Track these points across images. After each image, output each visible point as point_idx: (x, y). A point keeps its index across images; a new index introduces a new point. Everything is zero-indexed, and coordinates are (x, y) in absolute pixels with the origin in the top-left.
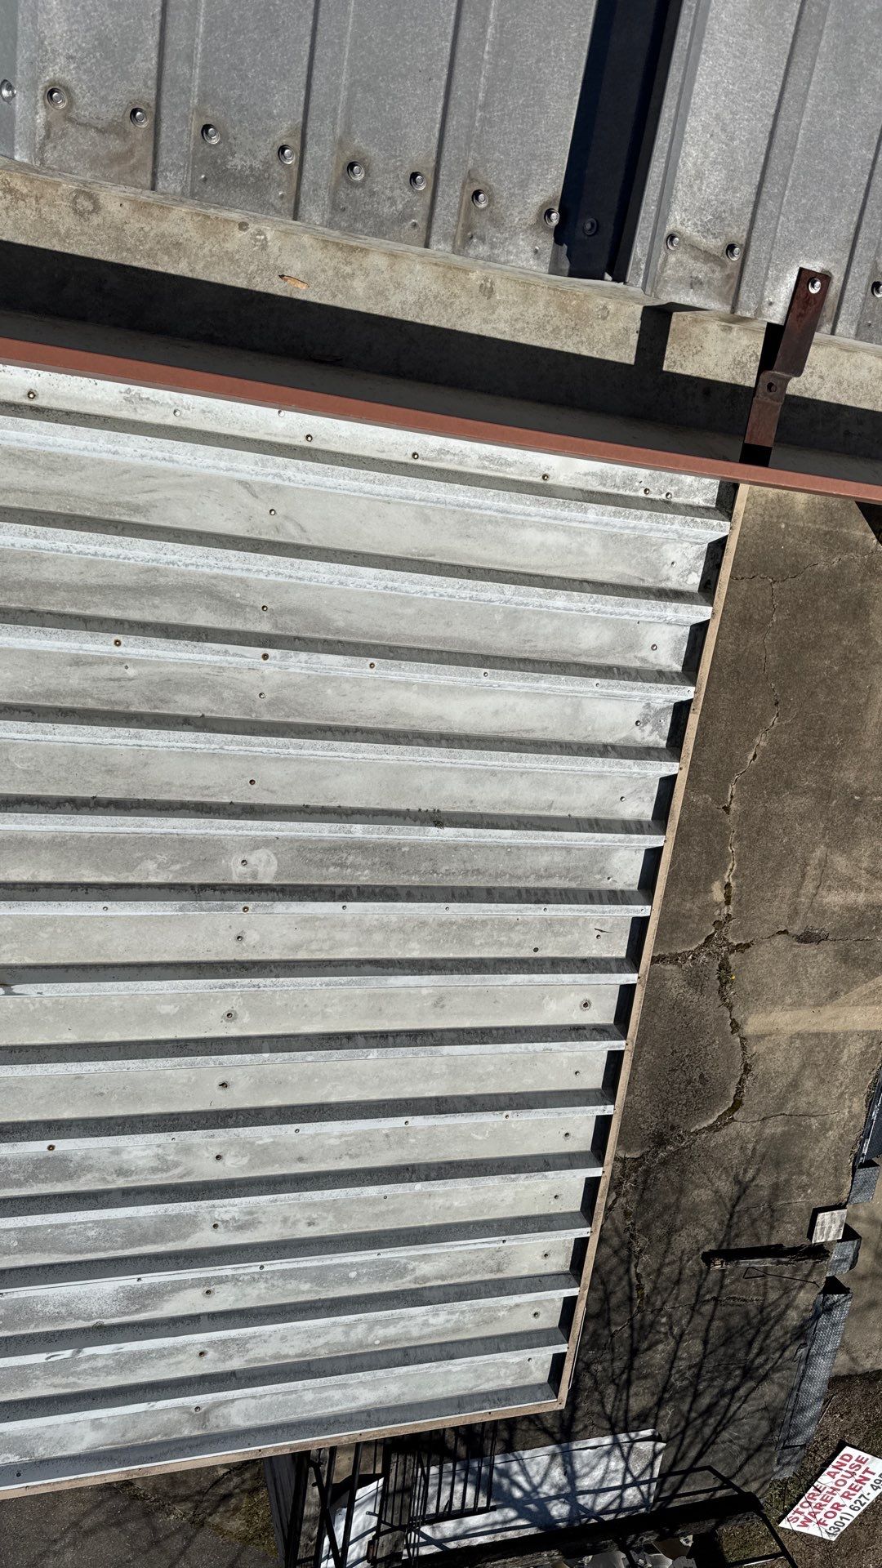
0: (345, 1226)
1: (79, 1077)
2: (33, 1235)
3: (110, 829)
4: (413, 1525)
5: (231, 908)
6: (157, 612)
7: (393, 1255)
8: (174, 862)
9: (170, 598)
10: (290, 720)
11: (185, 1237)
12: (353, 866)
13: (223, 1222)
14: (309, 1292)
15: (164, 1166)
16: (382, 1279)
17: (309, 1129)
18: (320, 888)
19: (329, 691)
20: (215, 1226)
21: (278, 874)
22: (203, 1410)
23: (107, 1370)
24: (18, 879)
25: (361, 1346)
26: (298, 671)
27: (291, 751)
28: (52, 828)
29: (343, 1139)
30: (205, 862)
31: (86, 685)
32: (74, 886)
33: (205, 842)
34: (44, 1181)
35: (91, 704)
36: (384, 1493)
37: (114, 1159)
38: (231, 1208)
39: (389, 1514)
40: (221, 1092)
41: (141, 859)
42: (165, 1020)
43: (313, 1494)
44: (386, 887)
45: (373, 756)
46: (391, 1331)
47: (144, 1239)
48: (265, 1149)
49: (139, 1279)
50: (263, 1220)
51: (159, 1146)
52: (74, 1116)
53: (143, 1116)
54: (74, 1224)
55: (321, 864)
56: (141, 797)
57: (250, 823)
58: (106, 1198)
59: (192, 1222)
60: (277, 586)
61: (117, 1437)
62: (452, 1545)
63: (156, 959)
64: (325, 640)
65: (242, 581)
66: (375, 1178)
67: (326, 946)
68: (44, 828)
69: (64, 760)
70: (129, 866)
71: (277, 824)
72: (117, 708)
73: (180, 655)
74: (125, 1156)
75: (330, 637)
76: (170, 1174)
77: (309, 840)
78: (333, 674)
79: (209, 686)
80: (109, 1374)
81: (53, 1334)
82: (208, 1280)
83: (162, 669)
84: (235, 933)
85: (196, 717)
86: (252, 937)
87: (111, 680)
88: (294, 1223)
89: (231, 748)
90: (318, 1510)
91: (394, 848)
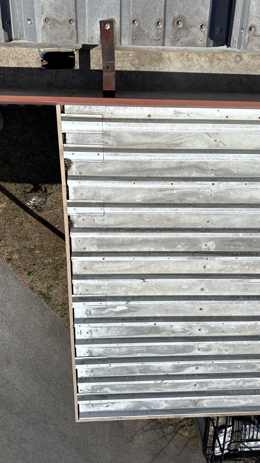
0: (237, 352)
1: (161, 305)
2: (150, 348)
3: (170, 236)
4: (242, 441)
5: (203, 258)
6: (182, 174)
7: (252, 362)
8: (186, 245)
9: (186, 170)
10: (220, 202)
11: (191, 352)
12: (239, 246)
13: (201, 348)
14: (226, 370)
15: (185, 331)
16: (248, 369)
17: (226, 323)
18: (229, 252)
19: (232, 193)
20: (199, 349)
21: (216, 248)
22: (195, 401)
23: (169, 387)
24: (146, 251)
25: (241, 388)
26: (222, 187)
27: (221, 212)
28: (154, 236)
29: (236, 327)
30: (195, 245)
31: (163, 196)
32: (160, 252)
33: (194, 239)
34: (153, 333)
35: (164, 202)
36: (232, 431)
37: (171, 328)
38: (204, 344)
39: (234, 438)
40: (200, 311)
41: (177, 245)
42: (184, 290)
43: (212, 428)
44: (249, 252)
45: (246, 212)
46: (250, 384)
47: (179, 352)
48: (213, 328)
49: (179, 363)
50: (213, 349)
51: (183, 325)
52: (160, 316)
53: (179, 317)
54: (161, 346)
55: (229, 245)
56: (177, 227)
57: (208, 234)
58: (169, 339)
59: (192, 348)
60: (216, 163)
61: (172, 406)
62: (254, 449)
63: (181, 273)
64: (231, 178)
65: (206, 162)
66: (246, 339)
67: (230, 270)
68: (152, 237)
69: (157, 218)
70: (174, 247)
71: (216, 234)
72: (171, 202)
73: (189, 186)
74: (174, 328)
75: (232, 176)
76: (186, 333)
77: (225, 238)
78: (233, 187)
79: (196, 194)
80: (170, 388)
81: (156, 376)
82: (197, 365)
83: (183, 191)
84: (203, 266)
85: (192, 204)
86: (208, 267)
87: (169, 194)
88: (222, 350)
89: (203, 212)
90: (213, 433)
91: (251, 240)
